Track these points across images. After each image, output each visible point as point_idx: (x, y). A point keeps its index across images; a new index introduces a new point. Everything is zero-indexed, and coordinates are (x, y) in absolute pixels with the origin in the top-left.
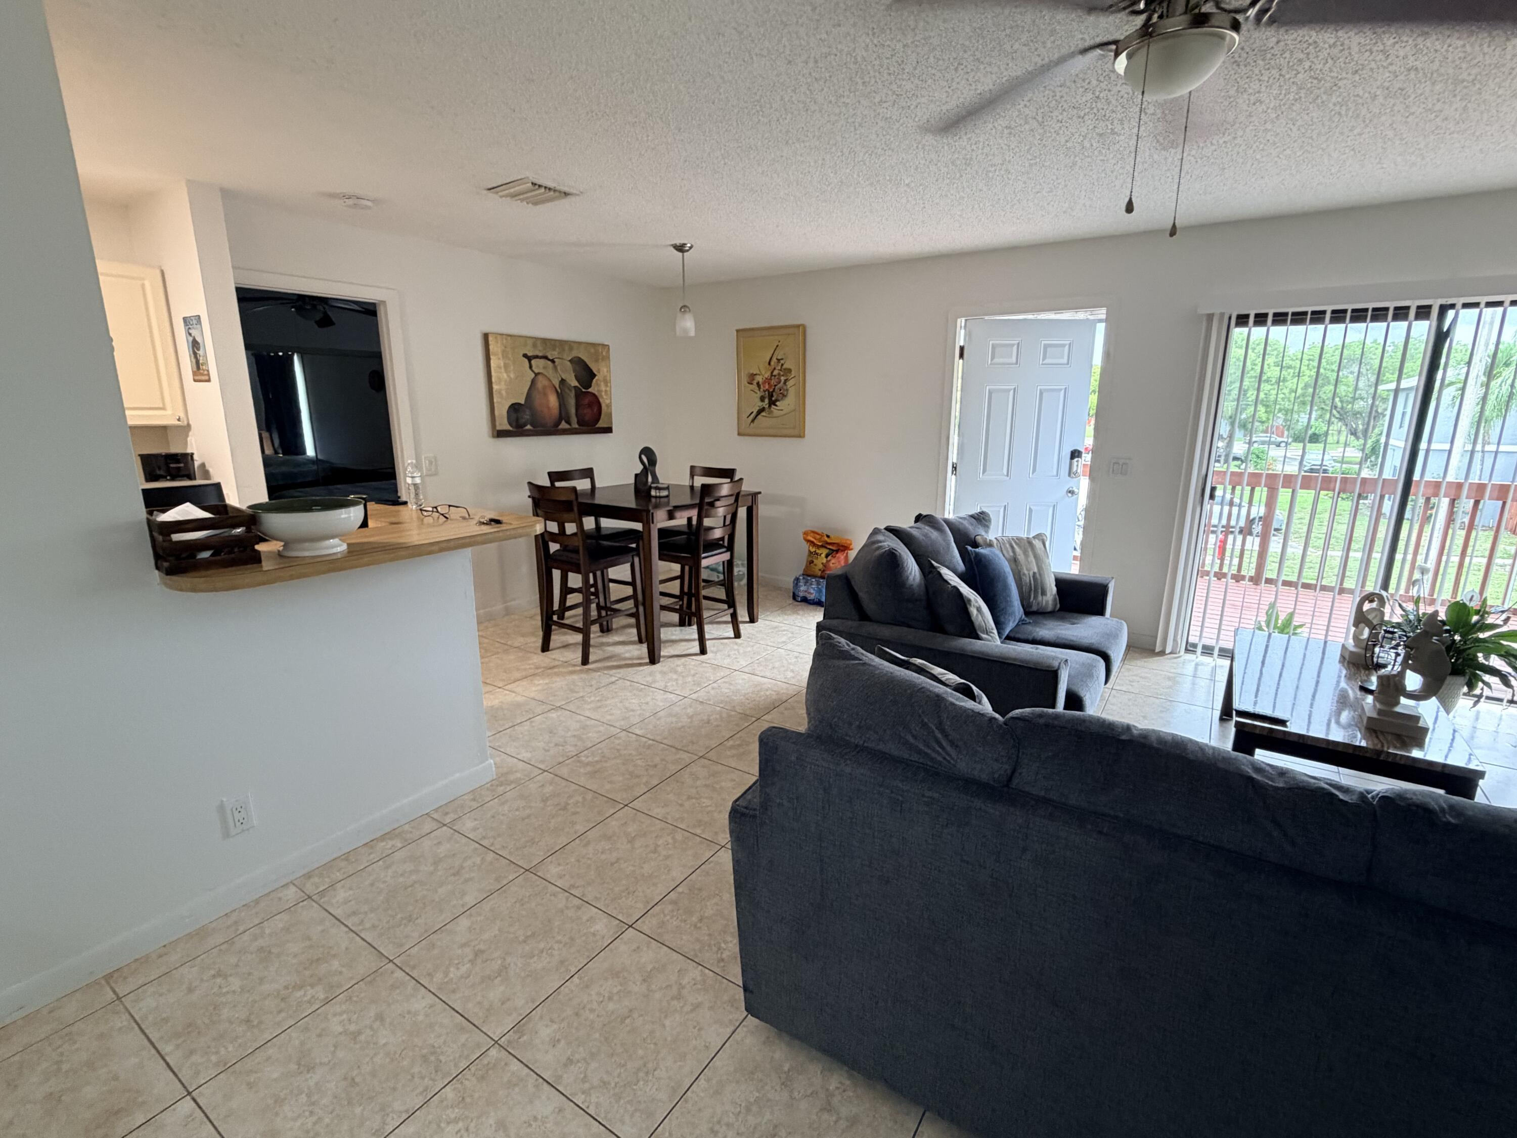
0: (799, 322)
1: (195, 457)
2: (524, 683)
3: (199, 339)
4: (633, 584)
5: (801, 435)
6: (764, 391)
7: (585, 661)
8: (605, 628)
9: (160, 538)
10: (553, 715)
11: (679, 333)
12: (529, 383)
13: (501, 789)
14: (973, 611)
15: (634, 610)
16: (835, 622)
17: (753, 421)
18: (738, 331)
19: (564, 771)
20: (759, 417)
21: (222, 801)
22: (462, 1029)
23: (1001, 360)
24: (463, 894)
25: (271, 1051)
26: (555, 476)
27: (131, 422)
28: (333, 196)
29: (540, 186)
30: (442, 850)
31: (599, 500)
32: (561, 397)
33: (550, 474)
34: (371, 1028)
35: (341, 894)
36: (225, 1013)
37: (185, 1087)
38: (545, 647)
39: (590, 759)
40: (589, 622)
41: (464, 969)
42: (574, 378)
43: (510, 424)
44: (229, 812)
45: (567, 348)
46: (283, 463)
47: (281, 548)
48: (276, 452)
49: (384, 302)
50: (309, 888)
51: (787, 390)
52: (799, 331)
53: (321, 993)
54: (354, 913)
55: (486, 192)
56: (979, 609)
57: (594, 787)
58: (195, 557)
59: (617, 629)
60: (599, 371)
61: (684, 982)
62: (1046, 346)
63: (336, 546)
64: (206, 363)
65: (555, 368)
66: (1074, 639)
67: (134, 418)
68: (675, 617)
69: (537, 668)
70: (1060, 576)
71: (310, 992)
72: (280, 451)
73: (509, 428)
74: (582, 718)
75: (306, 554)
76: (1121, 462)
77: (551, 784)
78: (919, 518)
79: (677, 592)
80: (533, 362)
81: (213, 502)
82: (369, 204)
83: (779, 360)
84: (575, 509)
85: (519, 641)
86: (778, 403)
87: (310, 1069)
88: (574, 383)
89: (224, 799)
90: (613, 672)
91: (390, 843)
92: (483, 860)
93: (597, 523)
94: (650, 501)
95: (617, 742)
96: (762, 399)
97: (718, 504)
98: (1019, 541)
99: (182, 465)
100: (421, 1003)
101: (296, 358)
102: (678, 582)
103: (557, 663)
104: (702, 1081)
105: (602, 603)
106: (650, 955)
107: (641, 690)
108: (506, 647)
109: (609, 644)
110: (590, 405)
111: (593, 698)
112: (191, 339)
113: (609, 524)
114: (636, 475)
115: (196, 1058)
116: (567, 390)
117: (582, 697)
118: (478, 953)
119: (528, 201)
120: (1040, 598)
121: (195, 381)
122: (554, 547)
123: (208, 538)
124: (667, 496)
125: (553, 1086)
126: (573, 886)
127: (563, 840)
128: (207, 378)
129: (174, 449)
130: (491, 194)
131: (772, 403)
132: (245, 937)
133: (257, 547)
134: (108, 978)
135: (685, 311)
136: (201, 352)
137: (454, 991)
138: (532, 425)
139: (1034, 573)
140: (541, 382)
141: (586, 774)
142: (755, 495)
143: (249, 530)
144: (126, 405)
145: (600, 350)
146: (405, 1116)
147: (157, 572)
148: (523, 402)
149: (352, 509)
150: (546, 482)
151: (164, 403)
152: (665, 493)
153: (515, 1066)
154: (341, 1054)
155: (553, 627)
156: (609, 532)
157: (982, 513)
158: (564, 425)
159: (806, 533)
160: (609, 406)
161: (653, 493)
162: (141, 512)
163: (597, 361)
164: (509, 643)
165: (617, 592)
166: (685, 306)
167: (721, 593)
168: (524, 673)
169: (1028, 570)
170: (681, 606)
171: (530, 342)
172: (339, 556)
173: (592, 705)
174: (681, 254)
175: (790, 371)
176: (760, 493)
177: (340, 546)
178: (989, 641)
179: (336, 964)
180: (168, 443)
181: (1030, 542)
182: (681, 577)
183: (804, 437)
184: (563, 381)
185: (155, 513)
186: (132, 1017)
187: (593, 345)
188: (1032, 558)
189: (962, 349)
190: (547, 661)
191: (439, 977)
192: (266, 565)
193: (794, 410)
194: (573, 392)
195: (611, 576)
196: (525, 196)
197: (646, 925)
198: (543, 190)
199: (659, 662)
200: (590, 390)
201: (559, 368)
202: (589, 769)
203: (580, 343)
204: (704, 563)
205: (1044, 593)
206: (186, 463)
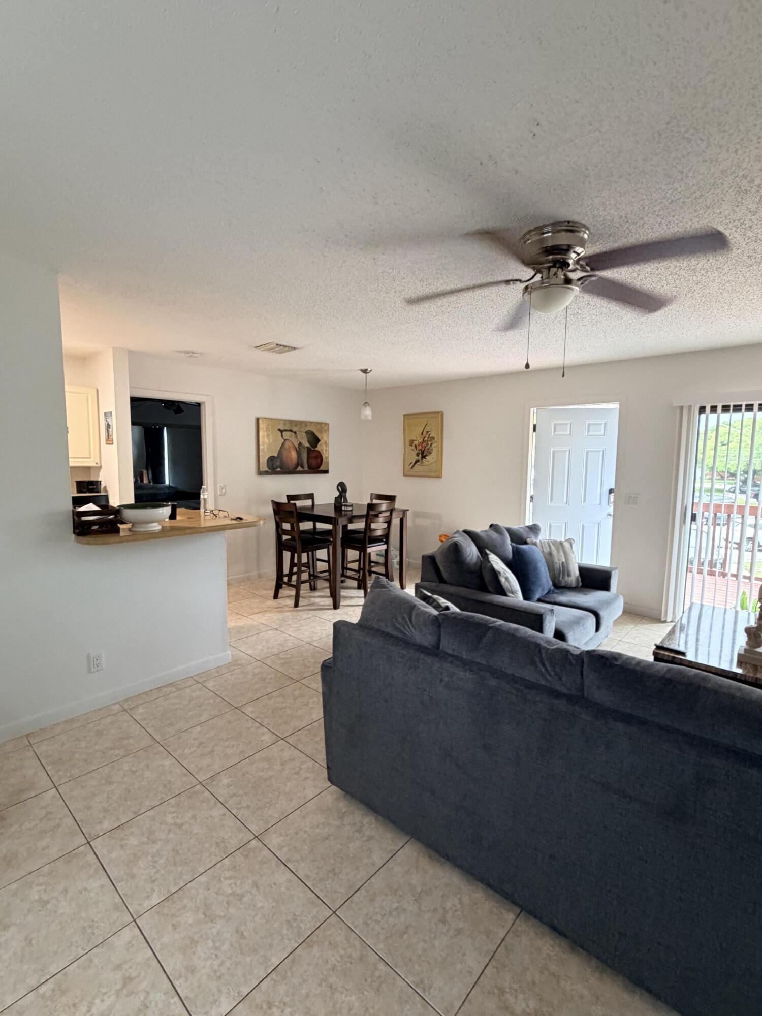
0: (438, 410)
1: (102, 483)
2: (259, 615)
3: (110, 423)
4: (328, 562)
5: (439, 477)
6: (419, 450)
7: (296, 605)
8: (313, 588)
9: (76, 518)
10: (271, 632)
11: (363, 417)
12: (281, 445)
13: (232, 668)
14: (503, 580)
15: (328, 577)
16: (426, 583)
17: (412, 468)
18: (404, 415)
19: (268, 662)
20: (416, 465)
21: (89, 653)
22: (185, 775)
23: (560, 433)
24: (200, 715)
25: (94, 774)
26: (290, 498)
27: (71, 464)
28: (181, 352)
29: (281, 346)
30: (194, 695)
31: (317, 512)
32: (299, 453)
33: (288, 496)
34: (142, 769)
35: (141, 710)
36: (77, 756)
37: (54, 784)
38: (276, 596)
39: (285, 656)
40: (300, 582)
41: (193, 749)
42: (307, 442)
43: (269, 468)
44: (92, 660)
45: (303, 425)
46: (152, 488)
47: (130, 527)
48: (150, 482)
49: (204, 402)
50: (126, 707)
51: (432, 450)
52: (439, 415)
53: (121, 752)
54: (145, 719)
55: (254, 348)
56: (507, 579)
57: (283, 671)
58: (91, 528)
59: (320, 589)
60: (322, 438)
61: (302, 767)
62: (589, 425)
63: (156, 527)
64: (112, 435)
65: (296, 436)
66: (579, 602)
67: (73, 463)
68: (355, 584)
69: (269, 607)
70: (581, 565)
71: (117, 752)
72: (152, 481)
73: (267, 469)
74: (287, 635)
75: (142, 530)
76: (633, 496)
77: (259, 667)
78: (491, 526)
79: (357, 568)
80: (284, 433)
81: (103, 503)
82: (198, 355)
83: (427, 432)
84: (295, 515)
85: (263, 592)
86: (427, 457)
87: (110, 783)
88: (307, 445)
89: (91, 653)
90: (310, 612)
91: (170, 689)
92: (214, 701)
93: (315, 526)
94: (342, 512)
95: (302, 649)
96: (418, 455)
97: (380, 515)
98: (554, 542)
99: (95, 487)
100: (168, 762)
101: (165, 428)
102: (357, 563)
103: (280, 605)
104: (298, 812)
105: (312, 572)
106: (288, 753)
107: (324, 623)
108: (254, 595)
109: (314, 597)
110: (316, 457)
111: (295, 625)
112: (107, 423)
113: (321, 526)
114: (336, 498)
115: (61, 773)
116: (303, 449)
117: (290, 624)
118: (201, 744)
119: (277, 352)
120: (566, 578)
121: (107, 444)
122: (285, 537)
123: (97, 519)
124: (351, 511)
125: (223, 804)
126: (257, 717)
127: (259, 695)
128: (111, 443)
129: (93, 479)
130: (257, 350)
131: (424, 457)
132: (91, 725)
133: (119, 525)
134: (28, 736)
135: (366, 406)
136: (110, 430)
137: (185, 759)
138: (280, 468)
139: (563, 563)
140: (287, 444)
141: (280, 664)
142: (404, 512)
143: (116, 517)
144: (70, 456)
145: (324, 426)
146: (150, 808)
147: (73, 535)
148: (276, 455)
149: (165, 508)
150: (285, 500)
151: (90, 455)
152: (350, 509)
153: (207, 794)
154: (126, 779)
155: (284, 586)
156: (320, 531)
157: (535, 525)
158: (299, 469)
159: (440, 536)
160: (327, 458)
161: (343, 508)
162: (69, 505)
163: (321, 432)
164: (257, 593)
165: (321, 566)
166: (366, 403)
167: (382, 570)
168: (260, 610)
169: (559, 560)
170: (359, 577)
171: (282, 422)
172: (157, 531)
173: (294, 629)
174: (364, 375)
175: (433, 438)
176: (408, 510)
177: (158, 527)
178: (513, 597)
179: (131, 741)
180: (90, 476)
181: (561, 543)
182: (359, 561)
183: (441, 477)
184: (300, 444)
185: (77, 508)
186: (35, 753)
187: (320, 424)
188: (562, 553)
189: (535, 427)
190: (276, 604)
191: (180, 751)
192: (122, 534)
193: (436, 461)
194: (306, 449)
195: (318, 557)
196: (274, 350)
197: (290, 740)
198: (282, 347)
199: (339, 608)
200: (316, 449)
201: (298, 437)
202: (282, 661)
203: (311, 423)
204: (369, 550)
205: (569, 575)
206: (97, 486)
